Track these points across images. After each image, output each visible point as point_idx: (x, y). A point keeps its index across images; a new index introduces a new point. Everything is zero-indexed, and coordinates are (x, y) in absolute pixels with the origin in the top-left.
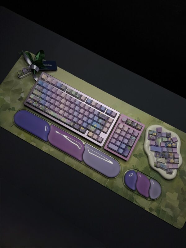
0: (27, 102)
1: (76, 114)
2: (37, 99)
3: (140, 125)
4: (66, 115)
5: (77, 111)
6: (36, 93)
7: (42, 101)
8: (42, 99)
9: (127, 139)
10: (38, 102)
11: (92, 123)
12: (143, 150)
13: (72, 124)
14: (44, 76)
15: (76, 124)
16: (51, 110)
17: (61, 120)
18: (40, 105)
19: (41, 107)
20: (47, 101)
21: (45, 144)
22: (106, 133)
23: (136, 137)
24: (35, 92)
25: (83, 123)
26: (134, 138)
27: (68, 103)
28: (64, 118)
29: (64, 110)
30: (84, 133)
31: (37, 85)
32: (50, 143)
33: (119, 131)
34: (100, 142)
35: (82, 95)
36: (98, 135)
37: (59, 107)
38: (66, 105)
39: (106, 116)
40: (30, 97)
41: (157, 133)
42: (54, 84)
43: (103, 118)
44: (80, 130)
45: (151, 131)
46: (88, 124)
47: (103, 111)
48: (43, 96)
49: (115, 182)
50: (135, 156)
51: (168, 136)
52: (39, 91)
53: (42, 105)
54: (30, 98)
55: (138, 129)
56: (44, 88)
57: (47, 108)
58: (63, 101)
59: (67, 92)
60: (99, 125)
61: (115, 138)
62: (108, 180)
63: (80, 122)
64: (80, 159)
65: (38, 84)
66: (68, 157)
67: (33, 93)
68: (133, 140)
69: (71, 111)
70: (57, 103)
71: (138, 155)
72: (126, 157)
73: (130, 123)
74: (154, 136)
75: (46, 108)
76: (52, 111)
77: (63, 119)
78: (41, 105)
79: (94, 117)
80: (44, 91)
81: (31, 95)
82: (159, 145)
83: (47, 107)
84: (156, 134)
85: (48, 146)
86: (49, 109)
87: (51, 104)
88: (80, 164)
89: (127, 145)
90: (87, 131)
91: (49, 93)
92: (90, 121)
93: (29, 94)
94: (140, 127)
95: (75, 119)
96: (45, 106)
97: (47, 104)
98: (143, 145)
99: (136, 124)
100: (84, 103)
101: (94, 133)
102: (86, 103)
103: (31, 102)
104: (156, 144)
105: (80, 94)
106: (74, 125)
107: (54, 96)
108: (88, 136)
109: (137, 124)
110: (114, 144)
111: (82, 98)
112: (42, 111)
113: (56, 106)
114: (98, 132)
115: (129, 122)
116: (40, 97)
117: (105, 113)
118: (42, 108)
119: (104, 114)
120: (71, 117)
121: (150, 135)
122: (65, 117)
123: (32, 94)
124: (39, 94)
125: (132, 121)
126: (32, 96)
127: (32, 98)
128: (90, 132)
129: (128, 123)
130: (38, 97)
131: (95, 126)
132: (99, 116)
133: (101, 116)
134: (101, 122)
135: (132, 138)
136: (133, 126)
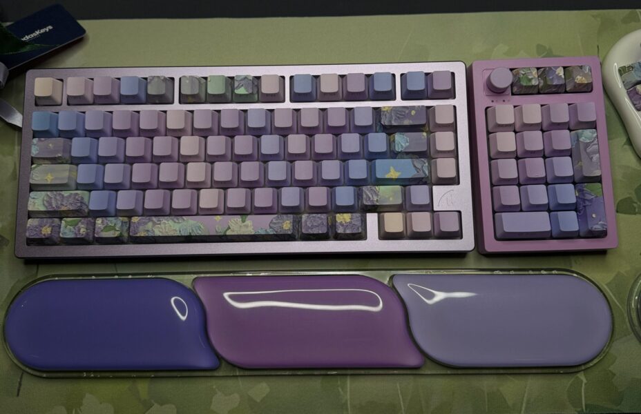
0: (31, 242)
1: (277, 170)
2: (66, 201)
3: (581, 67)
4: (236, 198)
5: (274, 157)
6: (49, 179)
7: (96, 200)
8: (90, 188)
9: (561, 153)
10: (77, 213)
11: (371, 170)
13: (287, 225)
14: (40, 84)
15: (304, 217)
16: (158, 213)
17: (229, 233)
18: (95, 224)
19: (107, 228)
20: (116, 188)
21: (214, 384)
22: (454, 181)
23: (595, 125)
24: (40, 175)
25: (332, 196)
26: (587, 135)
27: (216, 145)
28: (238, 219)
29: (215, 185)
30: (361, 236)
31: (35, 141)
32: (233, 366)
33: (506, 142)
34: (457, 235)
35: (258, 78)
36: (429, 208)
37: (188, 185)
38: (212, 160)
39: (413, 108)
40: (30, 208)
42: (106, 97)
43: (407, 122)
44: (340, 230)
45: (631, 67)
46: (358, 184)
47: (390, 96)
48: (84, 173)
49: (611, 368)
50: (625, 207)
52: (54, 160)
53: (103, 214)
54: (31, 215)
55: (580, 85)
56: (69, 135)
57: (135, 219)
58: (189, 145)
59: (184, 99)
60: (407, 162)
61: (508, 182)
62: (582, 376)
63: (318, 196)
64: (413, 359)
65: (36, 134)
66: (348, 381)
67: (33, 188)
68: (587, 145)
69: (250, 171)
70: (168, 172)
71: (635, 199)
72: (602, 234)
73: (534, 83)
75: (130, 217)
76: (164, 220)
77: (236, 225)
78: (99, 221)
79: (364, 143)
80: (79, 147)
81: (31, 201)
83: (130, 214)
85: (230, 383)
86: (145, 219)
87: (143, 187)
88: (422, 381)
89: (579, 181)
90: (372, 219)
91: (106, 146)
92: (358, 169)
93: (20, 200)
94: (585, 75)
95: (290, 197)
96: (118, 213)
97: (125, 200)
98: (627, 147)
99: (561, 72)
100: (288, 105)
101: (405, 207)
102: (296, 98)
103: (46, 231)
105: (246, 78)
106: (297, 223)
107: (134, 146)
108: (385, 236)
109: (566, 68)
110: (518, 209)
111: (266, 88)
112: (117, 241)
113: (170, 187)
114: (419, 194)
115: (530, 80)
116: (79, 186)
117: (403, 98)
118: (113, 228)
119: (399, 102)
120: (263, 197)
121: (639, 88)
122: (240, 212)
123: (33, 194)
124: (66, 174)
125: (538, 69)
126: (37, 202)
127: (42, 209)
128: (387, 215)
129: (524, 83)
130: (66, 194)
131: (393, 174)
132: (385, 121)
133: (394, 118)
134: (407, 147)
135: (581, 140)
136: (554, 84)
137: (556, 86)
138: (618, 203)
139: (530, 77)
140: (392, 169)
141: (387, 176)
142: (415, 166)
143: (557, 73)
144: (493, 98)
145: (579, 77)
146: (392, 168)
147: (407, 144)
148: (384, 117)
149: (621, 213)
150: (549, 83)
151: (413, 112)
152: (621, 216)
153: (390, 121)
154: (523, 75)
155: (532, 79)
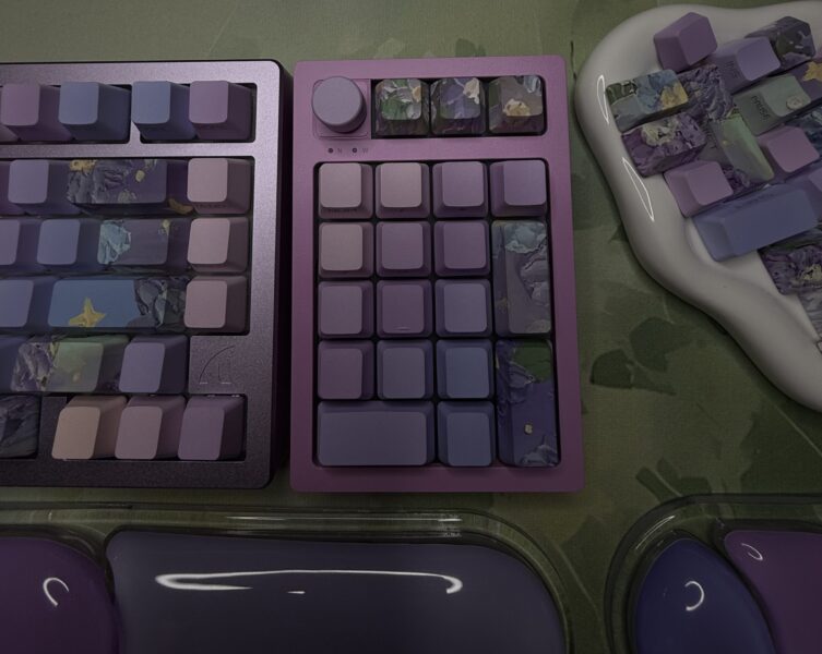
3: (520, 79)
12: (644, 289)
22: (236, 329)
23: (541, 214)
41: (684, 83)
43: (124, 198)
45: (632, 86)
50: (609, 372)
51: (790, 56)
55: (515, 119)
68: (523, 259)
71: (629, 354)
73: (413, 113)
74: (675, 121)
82: (769, 173)
84: (689, 93)
94: (526, 99)
99: (473, 91)
104: (734, 181)
109: (485, 82)
115: (404, 108)
117: (145, 140)
121: (649, 130)
125: (429, 82)
129: (389, 114)
131: (88, 318)
132: (76, 194)
133: (96, 188)
134: (124, 255)
135: (509, 247)
136: (456, 117)
137: (461, 121)
138: (596, 363)
139: (405, 101)
140: (88, 306)
141: (74, 322)
142: (139, 300)
143: (465, 92)
144: (331, 144)
145: (513, 103)
146: (88, 302)
147: (126, 247)
148: (74, 183)
149: (601, 384)
150: (445, 115)
151: (140, 175)
152: (600, 390)
153: (88, 194)
154: (390, 95)
155: (408, 104)
